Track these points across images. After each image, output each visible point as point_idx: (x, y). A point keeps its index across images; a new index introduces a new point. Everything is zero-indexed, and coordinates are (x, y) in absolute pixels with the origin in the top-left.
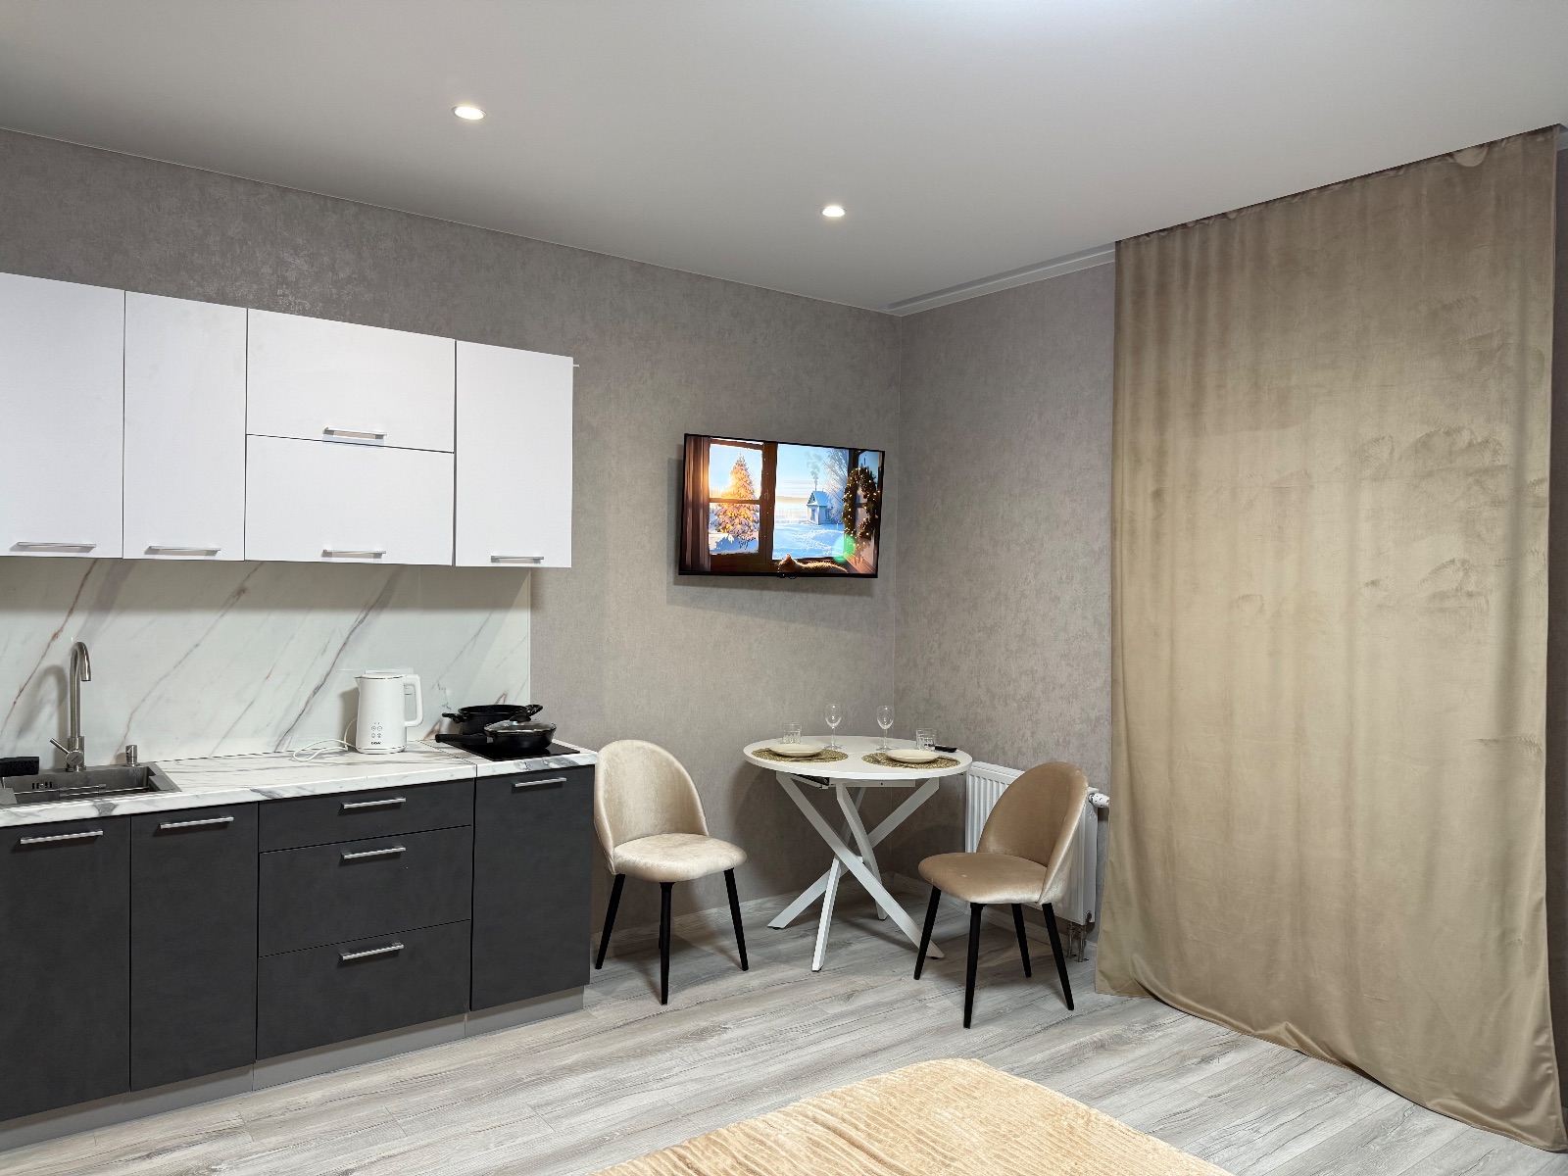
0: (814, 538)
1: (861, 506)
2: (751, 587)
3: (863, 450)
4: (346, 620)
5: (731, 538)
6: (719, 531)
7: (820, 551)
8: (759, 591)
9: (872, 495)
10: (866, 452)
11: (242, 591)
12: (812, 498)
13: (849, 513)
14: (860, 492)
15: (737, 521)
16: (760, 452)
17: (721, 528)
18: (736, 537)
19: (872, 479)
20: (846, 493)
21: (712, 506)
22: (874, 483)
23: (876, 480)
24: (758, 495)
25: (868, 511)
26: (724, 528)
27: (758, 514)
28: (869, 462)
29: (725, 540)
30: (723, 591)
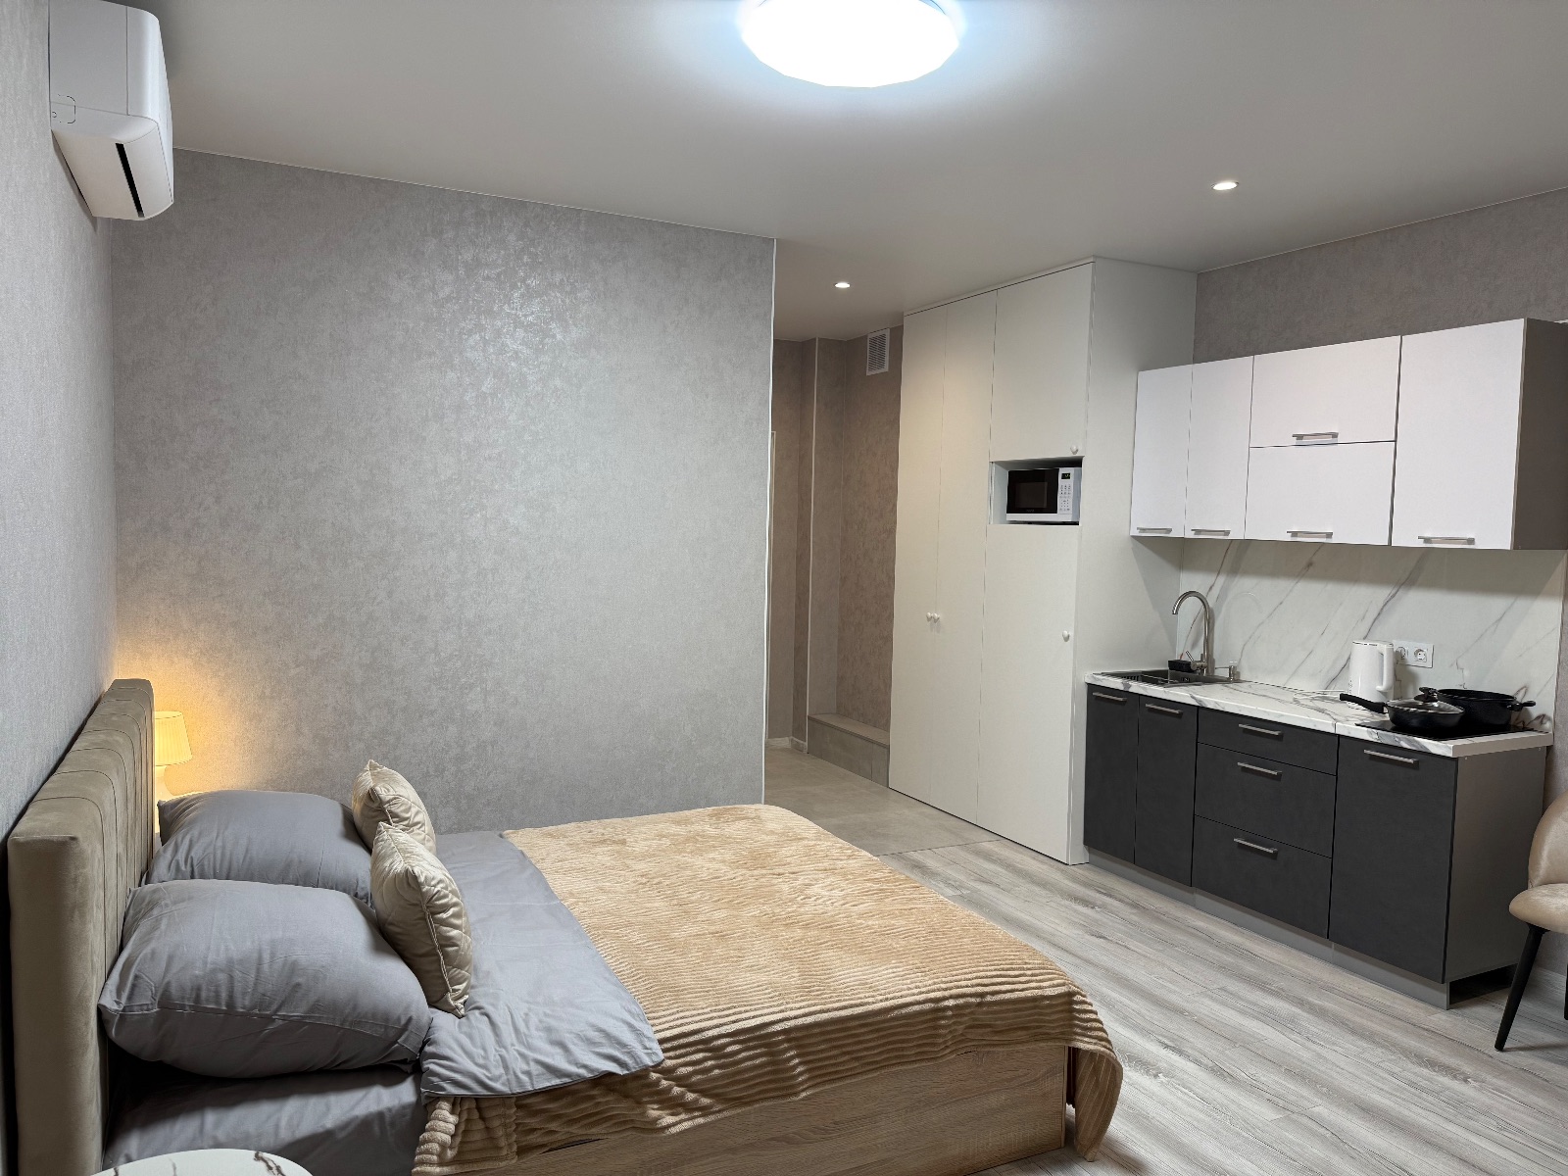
4: (1382, 593)
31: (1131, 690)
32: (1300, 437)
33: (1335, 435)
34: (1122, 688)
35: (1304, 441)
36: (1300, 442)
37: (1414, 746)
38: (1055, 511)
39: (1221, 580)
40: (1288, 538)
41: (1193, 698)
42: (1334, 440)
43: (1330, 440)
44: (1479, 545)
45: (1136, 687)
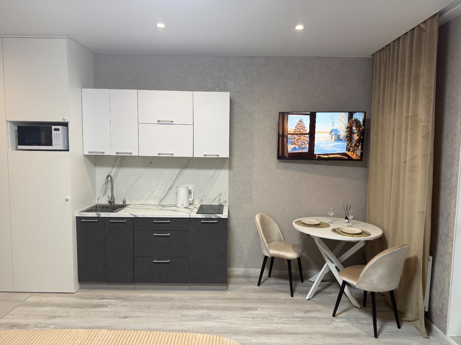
0: (333, 146)
1: (354, 133)
2: (310, 164)
3: (355, 112)
4: (177, 171)
5: (297, 147)
6: (293, 144)
7: (336, 151)
8: (313, 165)
9: (360, 129)
10: (356, 113)
11: (151, 163)
12: (331, 131)
13: (349, 136)
14: (354, 128)
15: (299, 141)
16: (309, 116)
17: (293, 143)
18: (299, 147)
19: (360, 123)
20: (347, 129)
21: (289, 136)
22: (361, 125)
23: (362, 123)
24: (308, 131)
25: (358, 136)
26: (294, 144)
27: (308, 138)
28: (359, 117)
29: (295, 148)
30: (298, 165)
31: (101, 216)
32: (159, 121)
33: (172, 122)
34: (96, 216)
35: (161, 122)
36: (159, 123)
37: (216, 217)
38: (51, 145)
39: (115, 169)
40: (157, 155)
41: (132, 215)
42: (172, 123)
43: (171, 123)
44: (220, 156)
45: (103, 215)
